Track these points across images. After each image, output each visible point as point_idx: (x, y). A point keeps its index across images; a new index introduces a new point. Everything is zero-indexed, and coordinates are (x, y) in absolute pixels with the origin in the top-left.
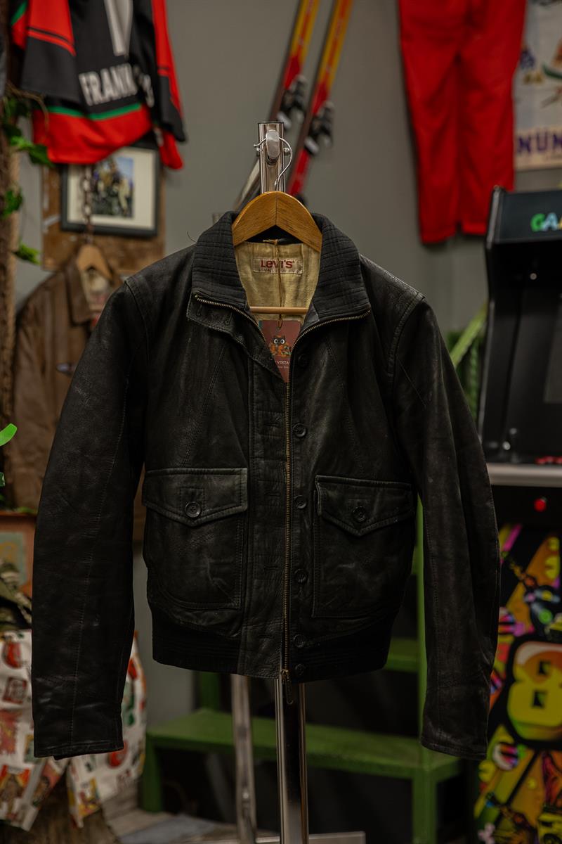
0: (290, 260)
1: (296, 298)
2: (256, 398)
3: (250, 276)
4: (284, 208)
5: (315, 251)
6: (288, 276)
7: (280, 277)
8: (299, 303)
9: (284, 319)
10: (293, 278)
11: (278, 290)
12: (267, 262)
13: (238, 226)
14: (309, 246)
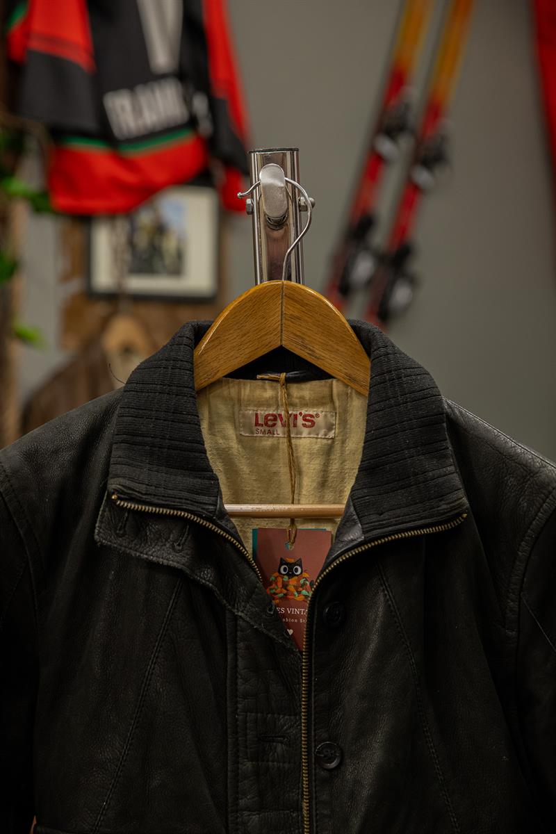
0: (311, 413)
1: (323, 484)
2: (241, 687)
3: (234, 444)
4: (296, 314)
5: (359, 394)
6: (307, 442)
7: (290, 445)
8: (329, 495)
9: (300, 527)
10: (317, 447)
11: (286, 470)
12: (266, 417)
13: (206, 350)
14: (347, 386)
